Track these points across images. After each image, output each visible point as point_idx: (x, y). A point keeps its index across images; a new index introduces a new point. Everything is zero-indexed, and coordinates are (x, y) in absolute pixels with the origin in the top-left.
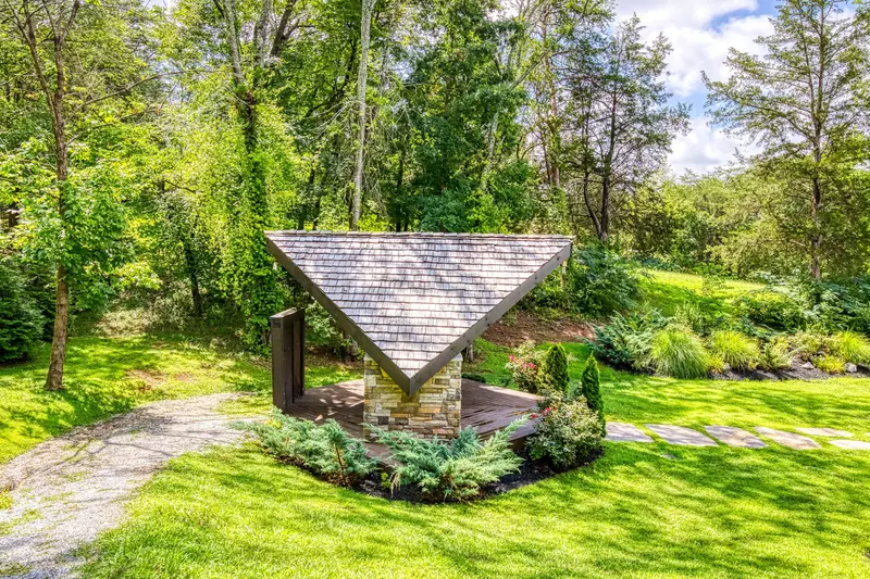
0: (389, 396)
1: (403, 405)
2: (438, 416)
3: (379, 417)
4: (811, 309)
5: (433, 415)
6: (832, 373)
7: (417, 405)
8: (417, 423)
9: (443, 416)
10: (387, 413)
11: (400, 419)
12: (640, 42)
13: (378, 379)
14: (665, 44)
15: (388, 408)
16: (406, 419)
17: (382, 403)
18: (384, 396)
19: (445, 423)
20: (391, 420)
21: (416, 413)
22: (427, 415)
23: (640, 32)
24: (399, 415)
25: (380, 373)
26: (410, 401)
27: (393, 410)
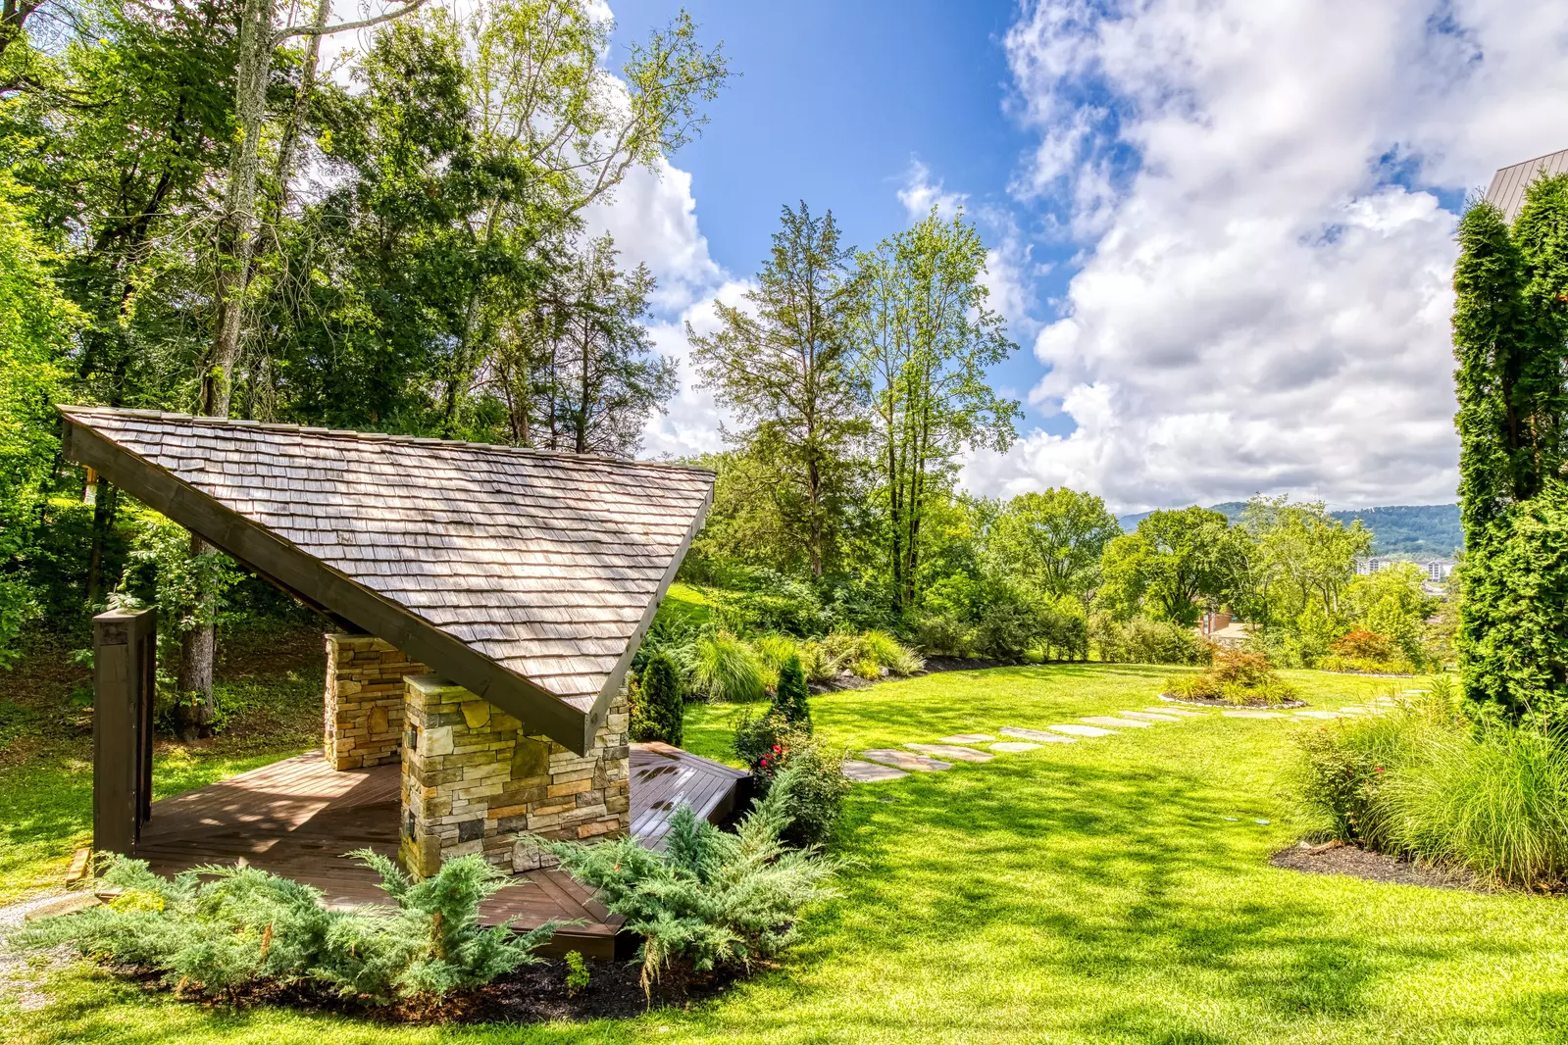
0: (485, 770)
1: (515, 786)
2: (589, 797)
3: (460, 825)
4: (823, 609)
5: (577, 796)
6: (872, 680)
7: (546, 780)
8: (546, 821)
9: (598, 795)
10: (481, 812)
11: (509, 819)
12: (617, 270)
13: (457, 735)
14: (647, 278)
15: (480, 800)
16: (523, 816)
17: (467, 790)
18: (471, 774)
19: (602, 809)
20: (491, 824)
21: (543, 800)
22: (566, 799)
23: (614, 257)
24: (506, 811)
25: (463, 721)
26: (531, 772)
27: (494, 802)
